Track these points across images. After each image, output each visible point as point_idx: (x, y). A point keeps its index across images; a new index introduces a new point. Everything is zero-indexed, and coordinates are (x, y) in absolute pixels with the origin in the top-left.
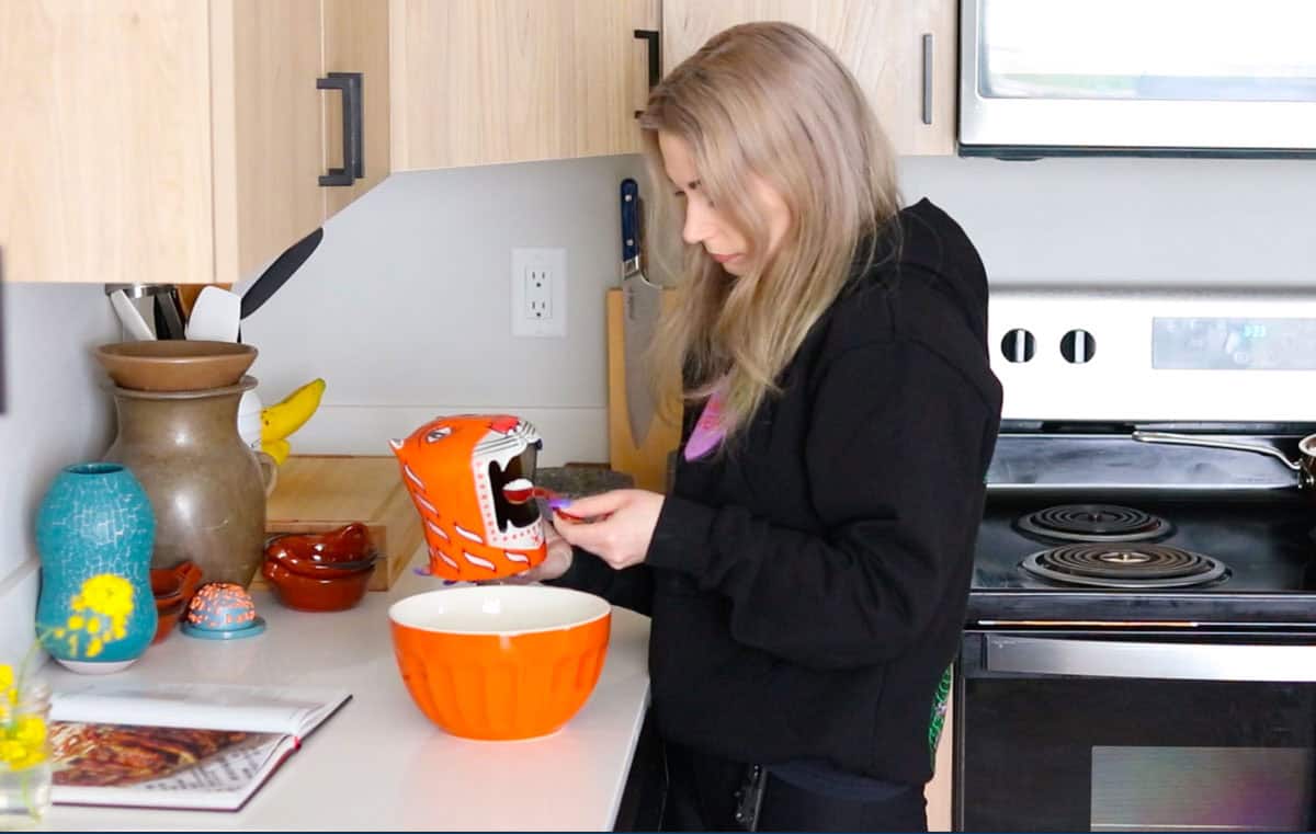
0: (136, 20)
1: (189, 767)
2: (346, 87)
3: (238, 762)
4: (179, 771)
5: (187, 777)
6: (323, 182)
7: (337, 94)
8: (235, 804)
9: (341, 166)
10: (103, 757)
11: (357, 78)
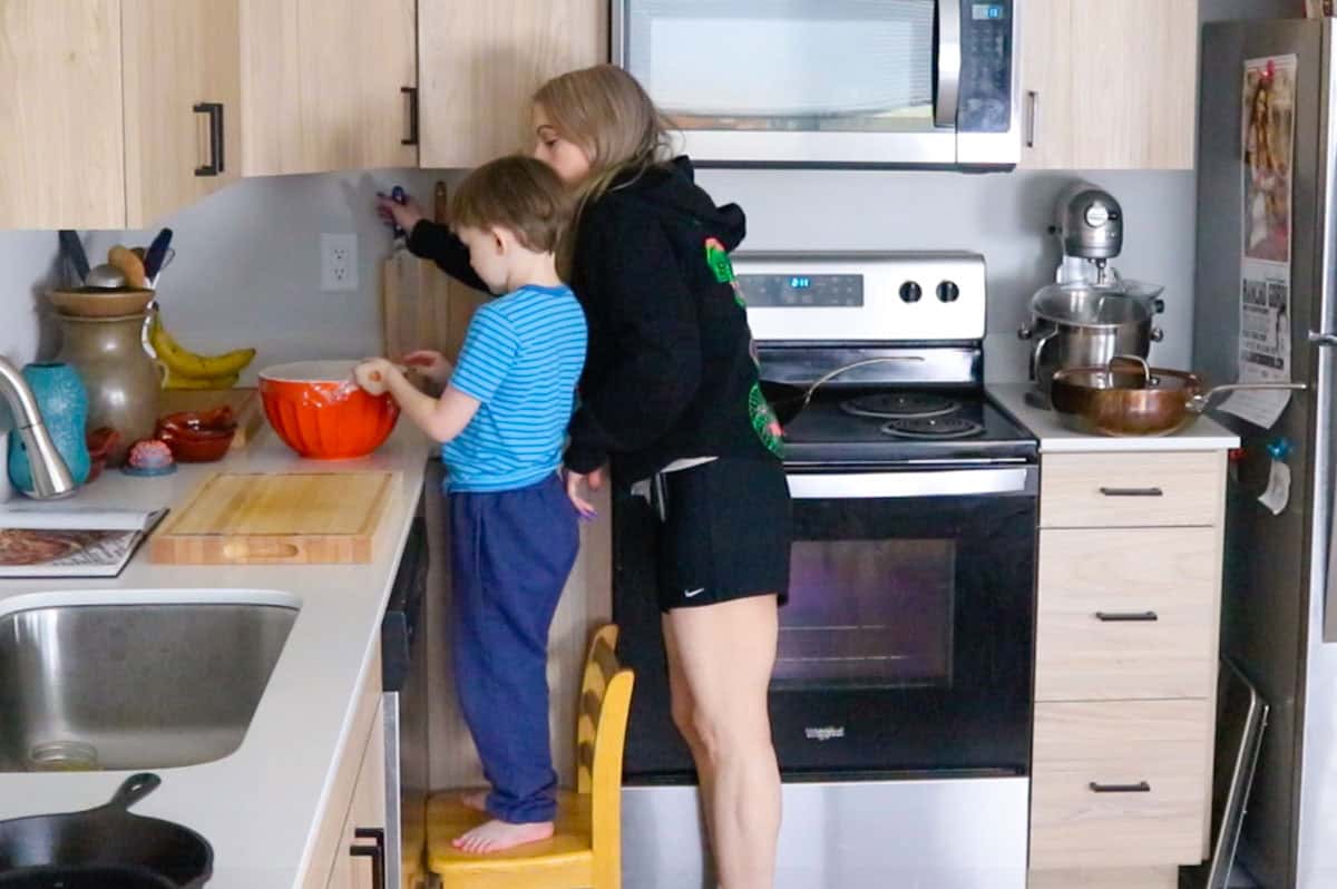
0: (73, 56)
1: (77, 551)
2: (214, 112)
3: (111, 547)
4: (72, 554)
5: (78, 557)
6: (198, 173)
7: (207, 116)
8: (114, 572)
9: (209, 164)
10: (18, 547)
11: (220, 107)
